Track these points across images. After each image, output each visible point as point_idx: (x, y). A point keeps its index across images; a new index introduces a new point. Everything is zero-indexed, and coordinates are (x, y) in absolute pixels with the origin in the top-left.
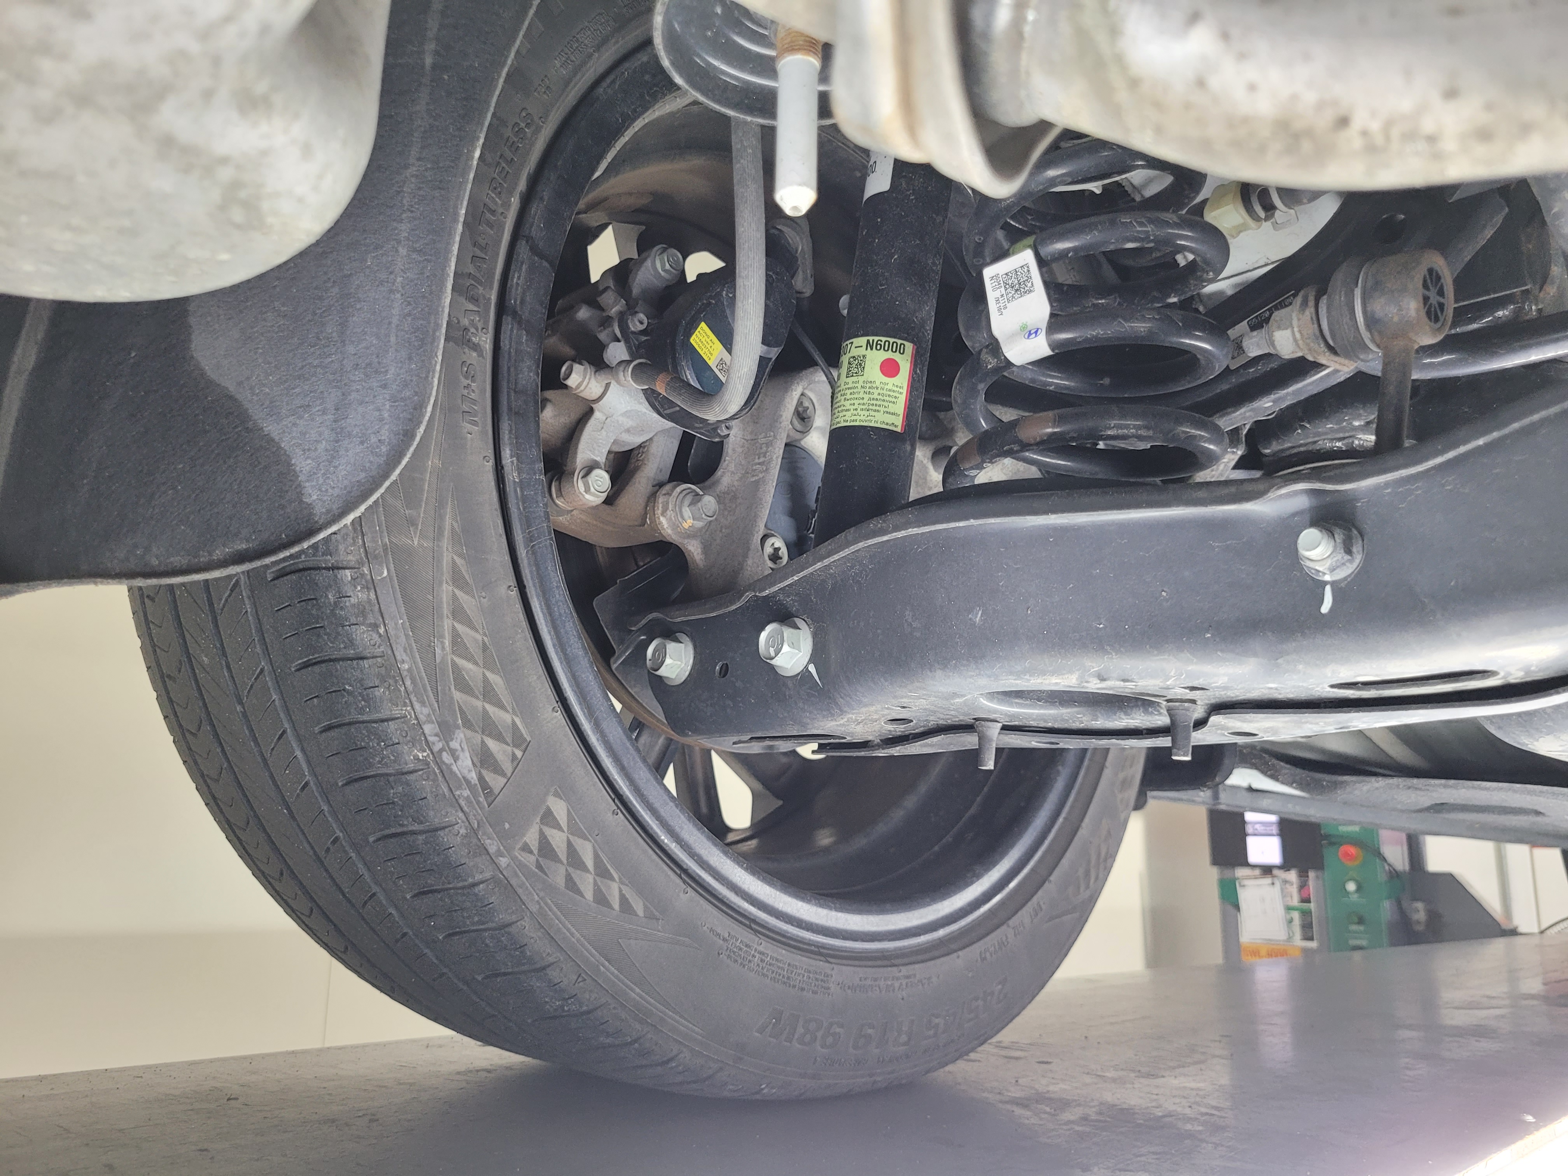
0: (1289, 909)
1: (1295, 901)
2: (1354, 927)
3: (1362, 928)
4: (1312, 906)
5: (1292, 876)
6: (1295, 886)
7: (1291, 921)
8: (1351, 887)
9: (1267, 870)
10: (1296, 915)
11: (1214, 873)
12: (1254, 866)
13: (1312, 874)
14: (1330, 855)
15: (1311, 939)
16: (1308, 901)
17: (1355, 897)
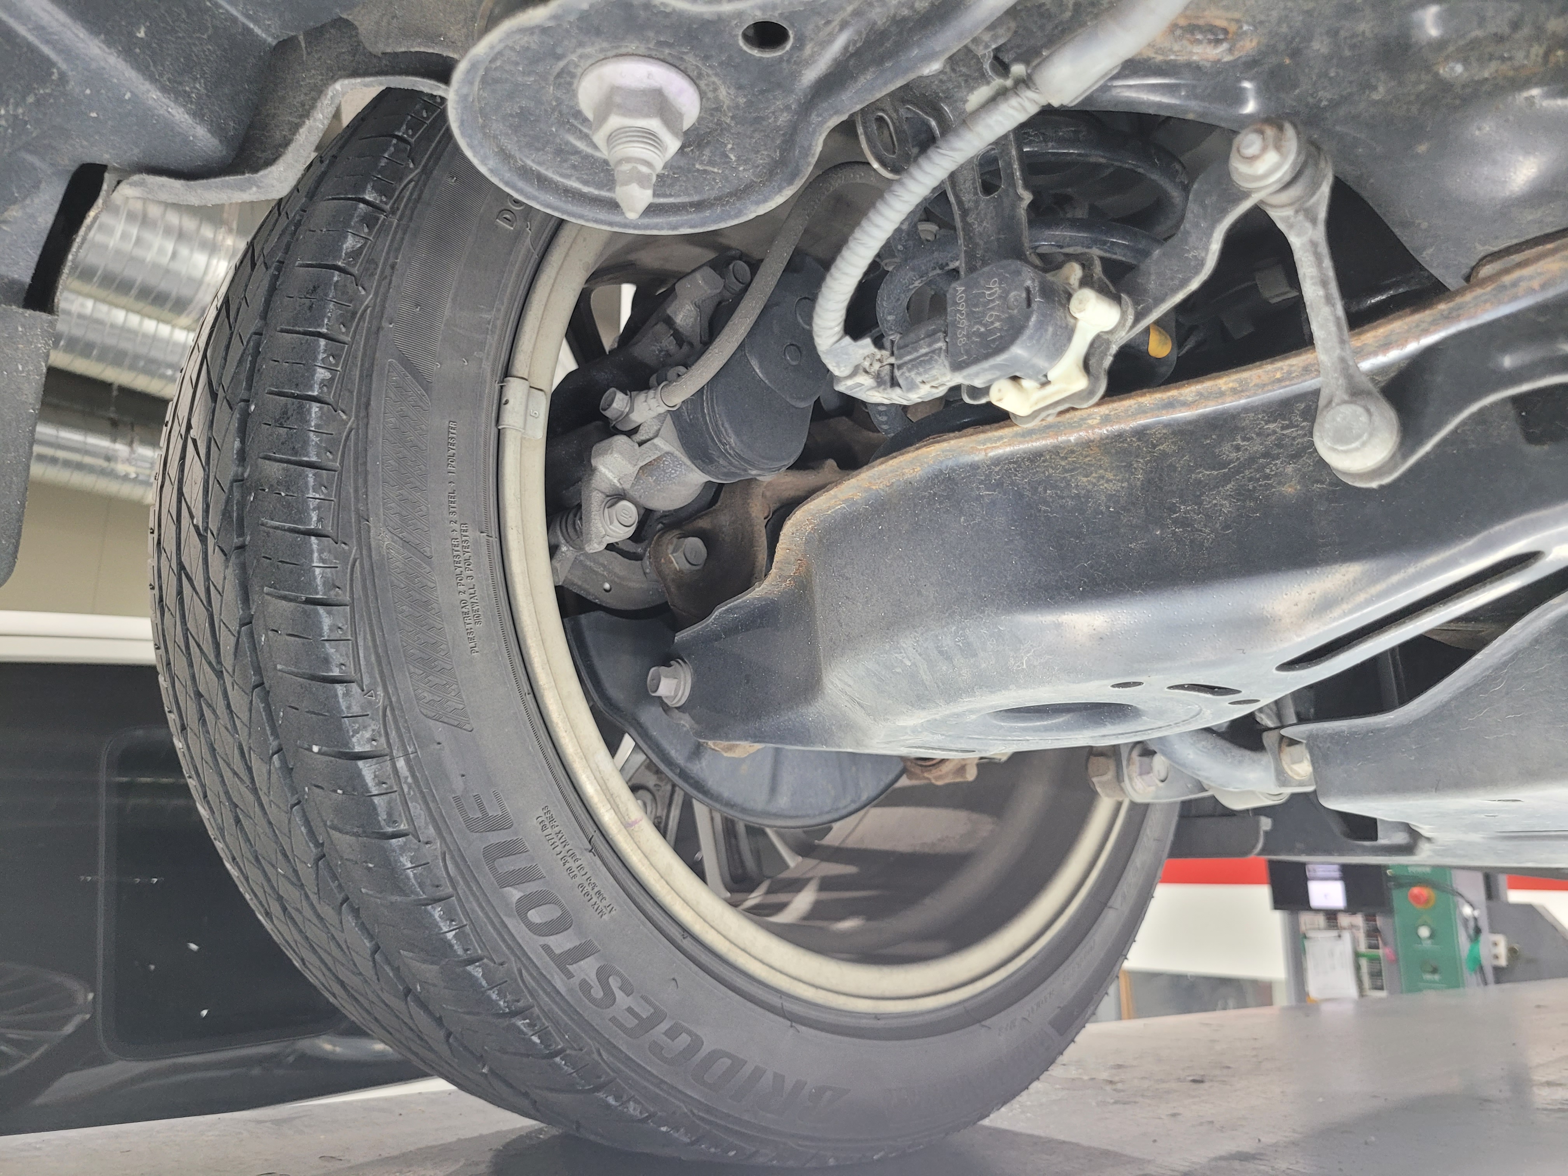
0: (1357, 955)
1: (1363, 948)
2: (1428, 977)
3: (1436, 977)
4: (1380, 952)
5: (1359, 920)
6: (1362, 931)
7: (1358, 968)
8: (1424, 932)
9: (1331, 915)
10: (1364, 963)
11: (1277, 920)
12: (1318, 911)
13: (1377, 918)
14: (1398, 897)
15: (1381, 988)
16: (1378, 948)
17: (1428, 944)
